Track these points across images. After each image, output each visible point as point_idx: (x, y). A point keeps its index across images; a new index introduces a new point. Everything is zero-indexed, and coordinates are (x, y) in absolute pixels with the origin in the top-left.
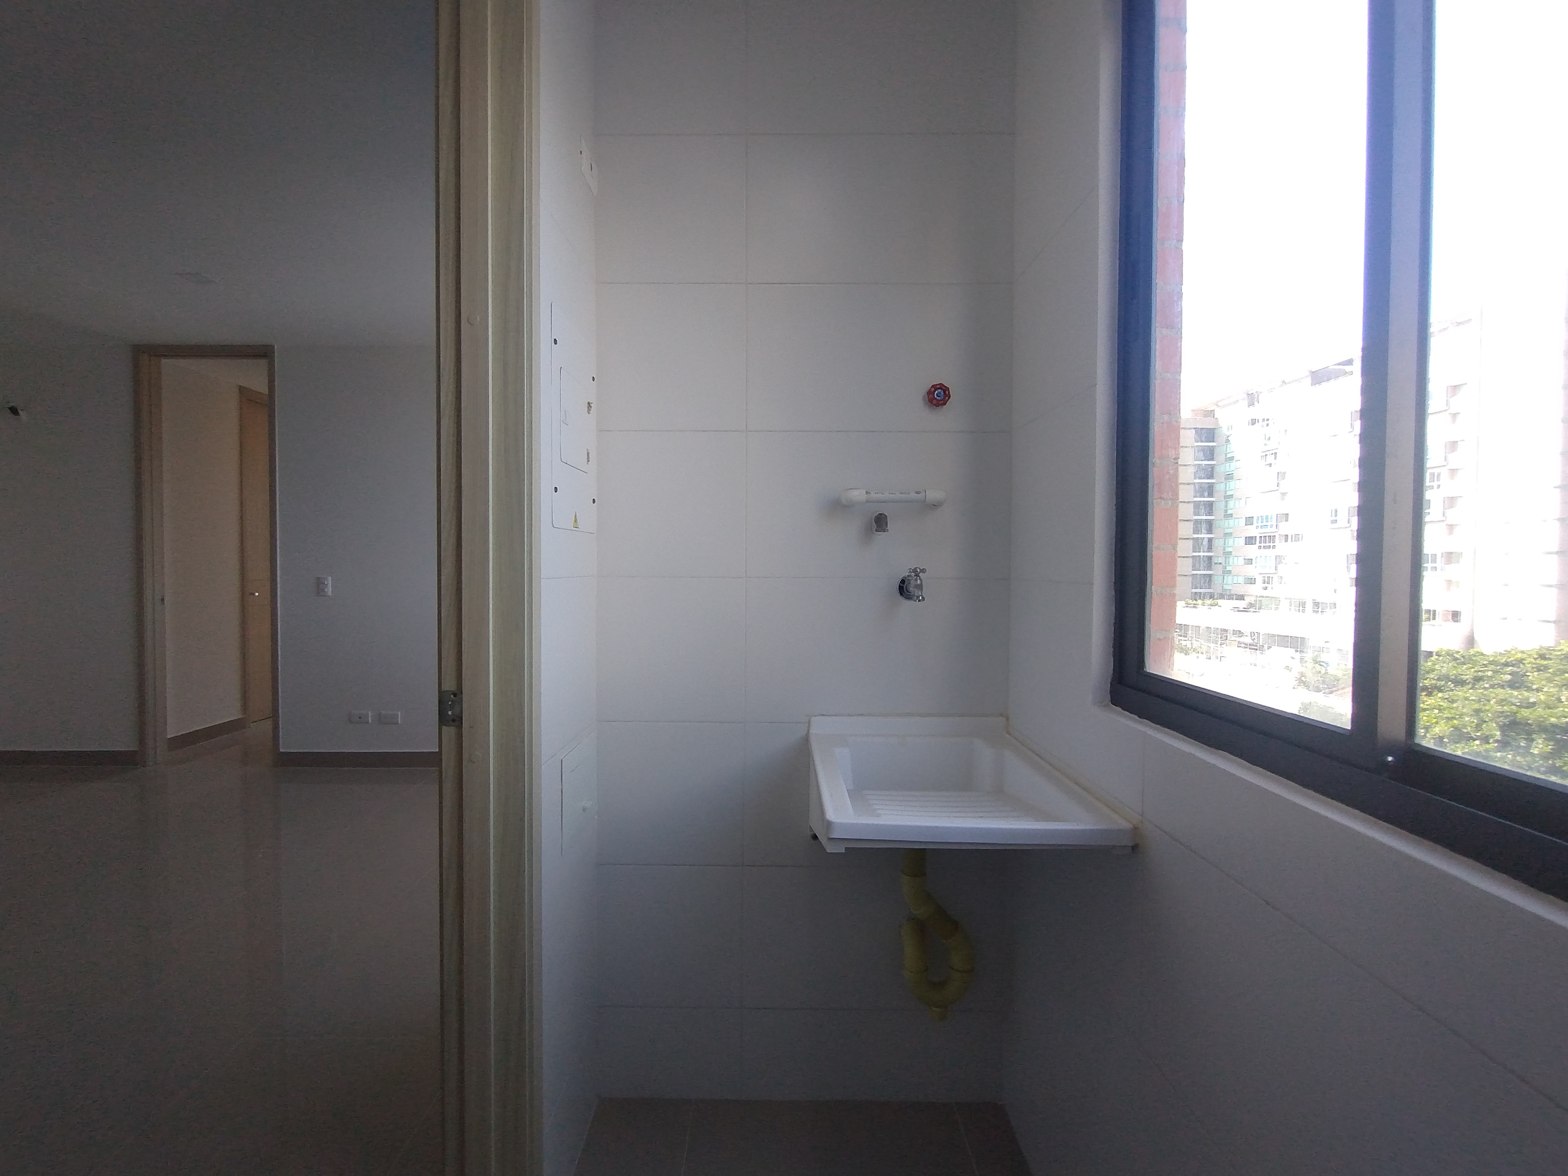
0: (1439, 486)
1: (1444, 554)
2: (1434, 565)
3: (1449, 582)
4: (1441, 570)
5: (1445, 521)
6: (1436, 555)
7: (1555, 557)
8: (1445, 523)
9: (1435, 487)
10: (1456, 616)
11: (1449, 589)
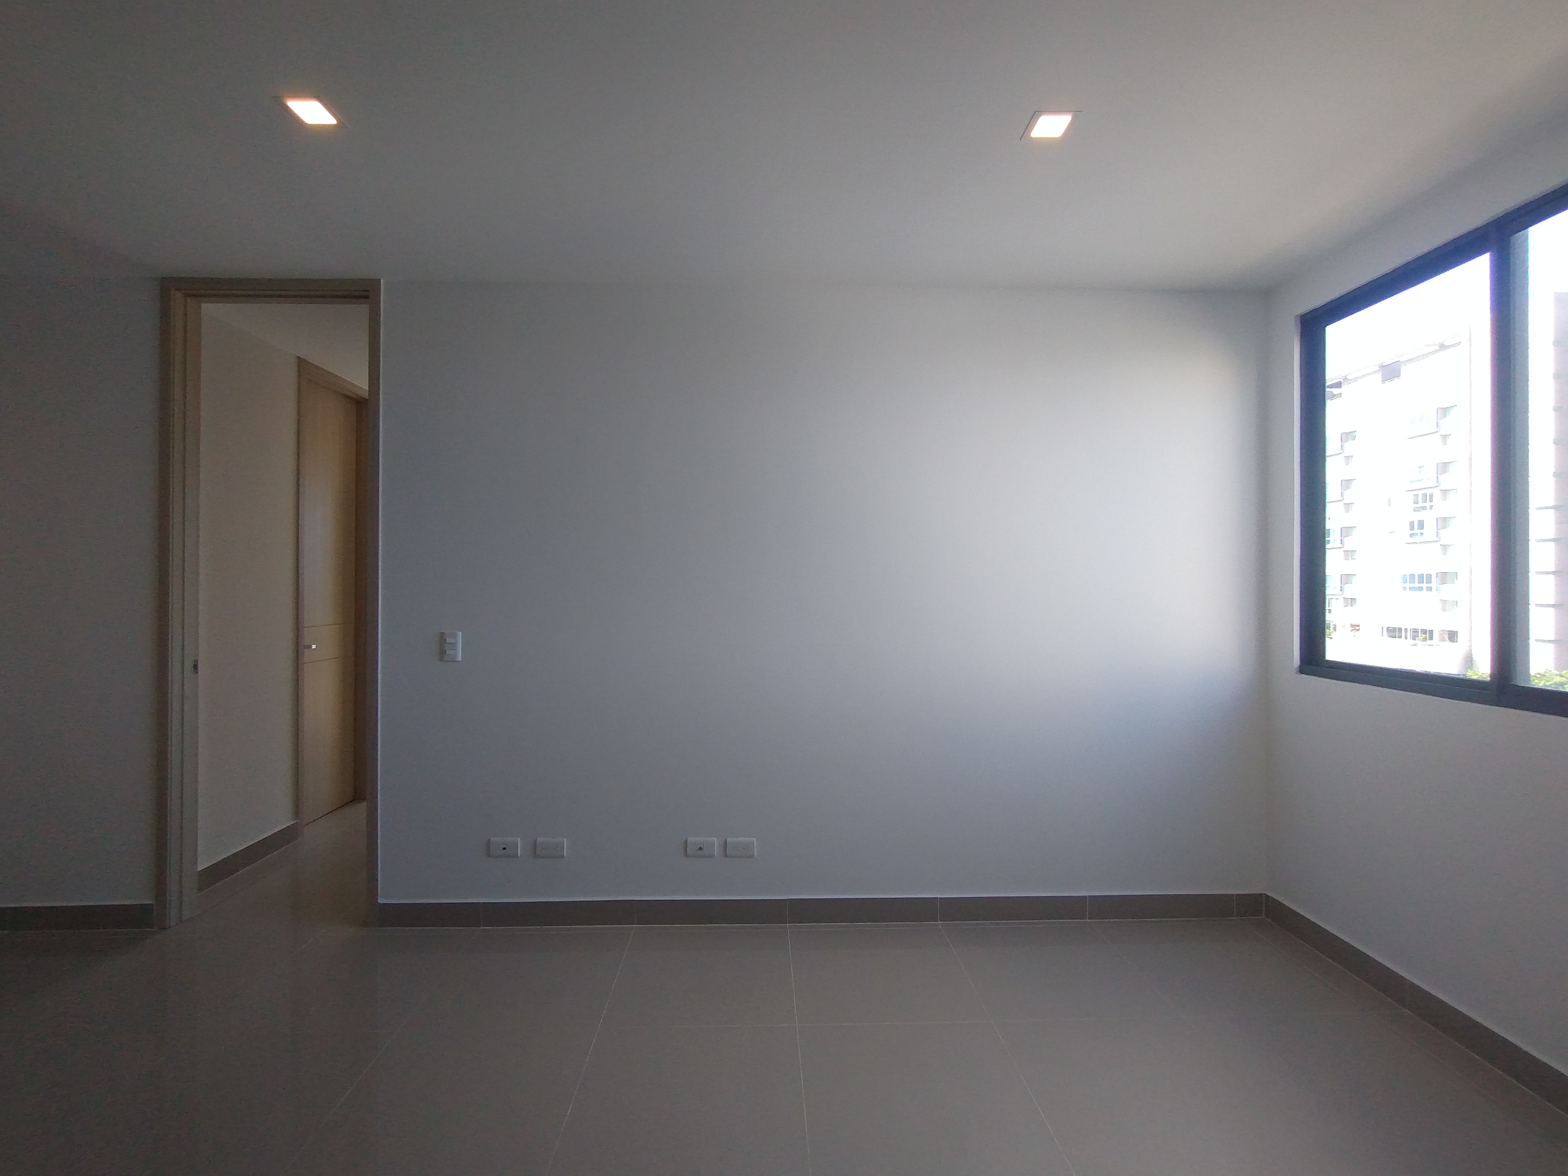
0: (1431, 507)
1: (1439, 575)
2: (1429, 585)
3: (1444, 602)
4: (1437, 590)
5: (1439, 541)
6: (1431, 575)
7: (1552, 577)
8: (1439, 543)
9: (1428, 508)
10: (1452, 636)
11: (1444, 610)
